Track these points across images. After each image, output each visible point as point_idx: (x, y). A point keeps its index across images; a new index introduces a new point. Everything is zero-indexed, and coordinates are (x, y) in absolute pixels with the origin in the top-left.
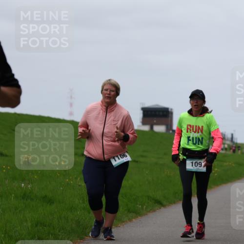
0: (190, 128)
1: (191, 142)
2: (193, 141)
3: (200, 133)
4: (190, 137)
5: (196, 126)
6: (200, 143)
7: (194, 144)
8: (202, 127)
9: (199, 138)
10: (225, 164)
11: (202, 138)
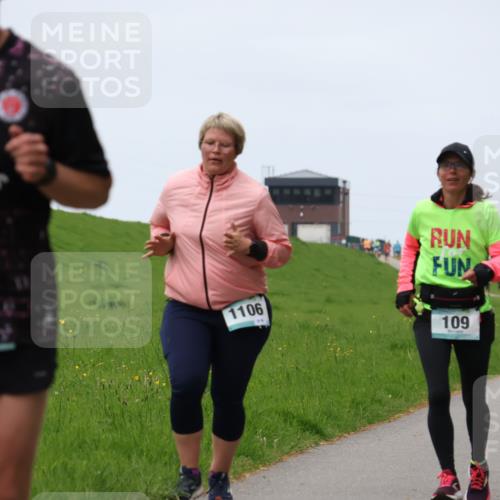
2: (446, 268)
4: (438, 258)
7: (450, 275)
8: (468, 233)
11: (468, 260)
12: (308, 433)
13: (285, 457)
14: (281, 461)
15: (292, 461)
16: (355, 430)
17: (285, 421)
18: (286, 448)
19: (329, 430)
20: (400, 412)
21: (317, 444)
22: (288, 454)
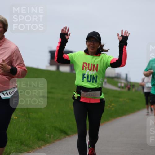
0: (85, 65)
1: (85, 80)
2: (88, 79)
3: (95, 72)
4: (85, 74)
5: (92, 64)
6: (94, 81)
7: (89, 82)
8: (97, 65)
9: (93, 76)
10: (121, 100)
11: (97, 76)
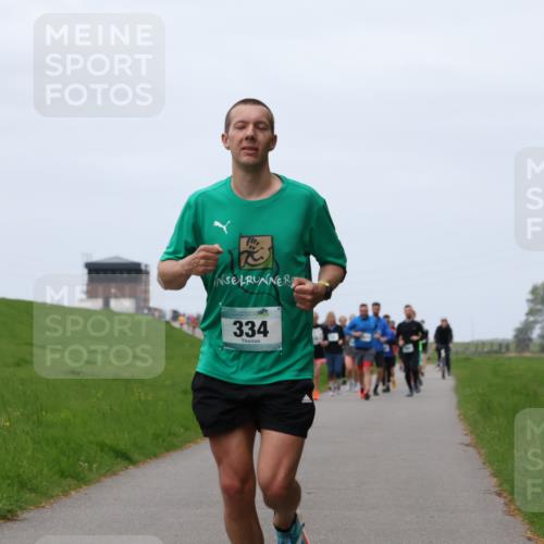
12: (119, 460)
13: (103, 479)
14: (98, 481)
15: (108, 481)
16: (156, 456)
17: (102, 450)
18: (102, 472)
19: (136, 456)
20: (189, 442)
21: (127, 468)
22: (105, 475)
